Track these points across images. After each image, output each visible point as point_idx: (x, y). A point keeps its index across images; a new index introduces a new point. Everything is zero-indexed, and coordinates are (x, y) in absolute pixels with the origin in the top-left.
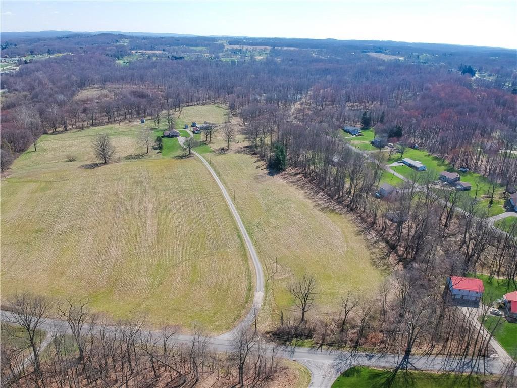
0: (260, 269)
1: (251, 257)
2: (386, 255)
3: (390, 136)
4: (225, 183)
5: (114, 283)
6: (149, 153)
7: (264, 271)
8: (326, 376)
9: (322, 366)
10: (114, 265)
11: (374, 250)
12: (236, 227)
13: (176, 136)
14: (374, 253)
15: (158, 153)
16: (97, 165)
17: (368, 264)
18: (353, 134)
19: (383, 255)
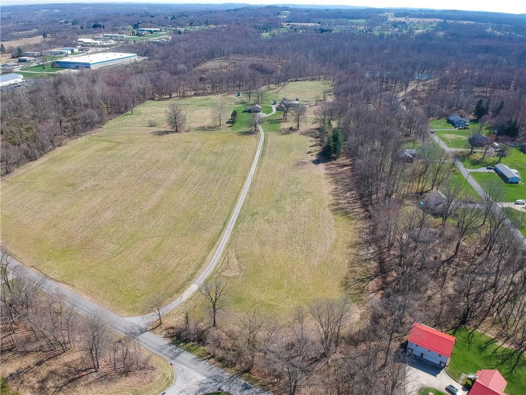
0: (216, 261)
1: (218, 246)
2: (368, 278)
3: (499, 134)
4: (259, 165)
5: (86, 244)
6: (221, 126)
7: (218, 264)
8: (184, 391)
9: (190, 379)
10: (98, 227)
11: (357, 269)
12: (231, 213)
13: (257, 112)
14: (355, 272)
15: (230, 127)
16: (167, 133)
17: (338, 283)
18: (457, 125)
19: (364, 277)
